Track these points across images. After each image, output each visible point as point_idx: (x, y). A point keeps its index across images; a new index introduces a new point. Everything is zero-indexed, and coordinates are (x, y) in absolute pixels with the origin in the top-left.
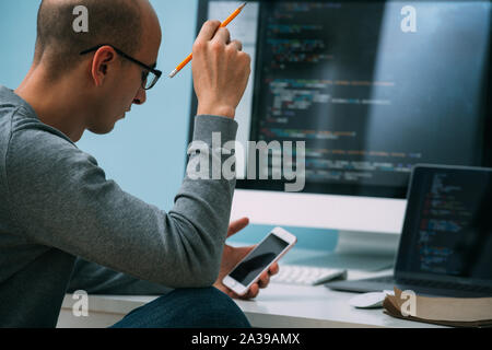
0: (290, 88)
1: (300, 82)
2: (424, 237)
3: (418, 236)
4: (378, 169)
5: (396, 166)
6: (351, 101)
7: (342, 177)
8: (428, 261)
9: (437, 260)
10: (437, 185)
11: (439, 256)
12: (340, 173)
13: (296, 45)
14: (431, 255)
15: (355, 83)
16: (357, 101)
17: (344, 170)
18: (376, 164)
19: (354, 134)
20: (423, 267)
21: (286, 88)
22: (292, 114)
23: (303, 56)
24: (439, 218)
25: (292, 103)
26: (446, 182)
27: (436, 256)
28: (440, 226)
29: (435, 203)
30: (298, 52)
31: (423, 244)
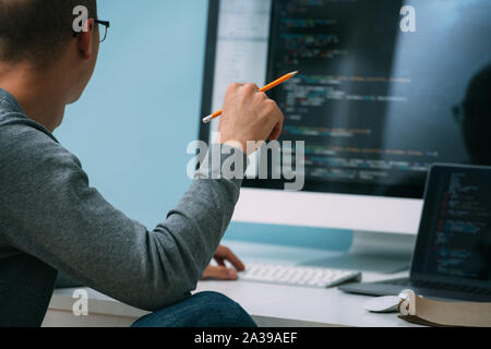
0: (303, 83)
1: (314, 78)
2: (441, 238)
3: (435, 237)
4: (394, 168)
5: (412, 164)
6: (366, 98)
7: (357, 176)
8: (445, 263)
9: (455, 262)
10: (454, 185)
11: (457, 258)
12: (355, 173)
13: (310, 40)
14: (448, 257)
15: (370, 79)
16: (373, 98)
17: (359, 169)
18: (391, 163)
19: (369, 132)
20: (440, 269)
21: (299, 84)
22: (305, 111)
23: (317, 52)
24: (456, 218)
25: (305, 99)
26: (463, 182)
27: (453, 258)
28: (458, 227)
29: (452, 203)
30: (311, 47)
31: (440, 245)
